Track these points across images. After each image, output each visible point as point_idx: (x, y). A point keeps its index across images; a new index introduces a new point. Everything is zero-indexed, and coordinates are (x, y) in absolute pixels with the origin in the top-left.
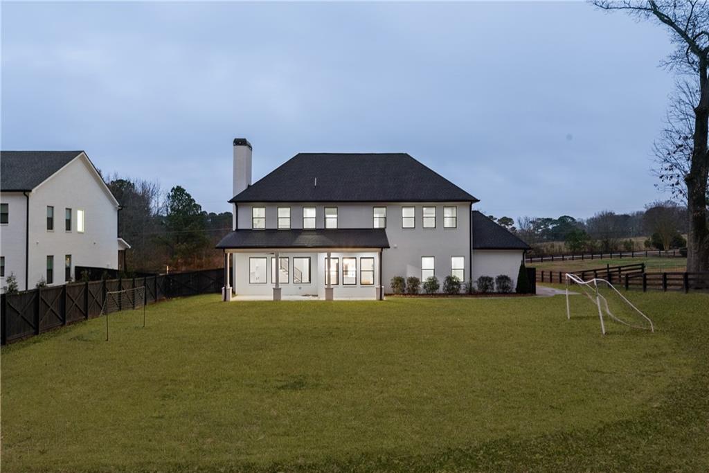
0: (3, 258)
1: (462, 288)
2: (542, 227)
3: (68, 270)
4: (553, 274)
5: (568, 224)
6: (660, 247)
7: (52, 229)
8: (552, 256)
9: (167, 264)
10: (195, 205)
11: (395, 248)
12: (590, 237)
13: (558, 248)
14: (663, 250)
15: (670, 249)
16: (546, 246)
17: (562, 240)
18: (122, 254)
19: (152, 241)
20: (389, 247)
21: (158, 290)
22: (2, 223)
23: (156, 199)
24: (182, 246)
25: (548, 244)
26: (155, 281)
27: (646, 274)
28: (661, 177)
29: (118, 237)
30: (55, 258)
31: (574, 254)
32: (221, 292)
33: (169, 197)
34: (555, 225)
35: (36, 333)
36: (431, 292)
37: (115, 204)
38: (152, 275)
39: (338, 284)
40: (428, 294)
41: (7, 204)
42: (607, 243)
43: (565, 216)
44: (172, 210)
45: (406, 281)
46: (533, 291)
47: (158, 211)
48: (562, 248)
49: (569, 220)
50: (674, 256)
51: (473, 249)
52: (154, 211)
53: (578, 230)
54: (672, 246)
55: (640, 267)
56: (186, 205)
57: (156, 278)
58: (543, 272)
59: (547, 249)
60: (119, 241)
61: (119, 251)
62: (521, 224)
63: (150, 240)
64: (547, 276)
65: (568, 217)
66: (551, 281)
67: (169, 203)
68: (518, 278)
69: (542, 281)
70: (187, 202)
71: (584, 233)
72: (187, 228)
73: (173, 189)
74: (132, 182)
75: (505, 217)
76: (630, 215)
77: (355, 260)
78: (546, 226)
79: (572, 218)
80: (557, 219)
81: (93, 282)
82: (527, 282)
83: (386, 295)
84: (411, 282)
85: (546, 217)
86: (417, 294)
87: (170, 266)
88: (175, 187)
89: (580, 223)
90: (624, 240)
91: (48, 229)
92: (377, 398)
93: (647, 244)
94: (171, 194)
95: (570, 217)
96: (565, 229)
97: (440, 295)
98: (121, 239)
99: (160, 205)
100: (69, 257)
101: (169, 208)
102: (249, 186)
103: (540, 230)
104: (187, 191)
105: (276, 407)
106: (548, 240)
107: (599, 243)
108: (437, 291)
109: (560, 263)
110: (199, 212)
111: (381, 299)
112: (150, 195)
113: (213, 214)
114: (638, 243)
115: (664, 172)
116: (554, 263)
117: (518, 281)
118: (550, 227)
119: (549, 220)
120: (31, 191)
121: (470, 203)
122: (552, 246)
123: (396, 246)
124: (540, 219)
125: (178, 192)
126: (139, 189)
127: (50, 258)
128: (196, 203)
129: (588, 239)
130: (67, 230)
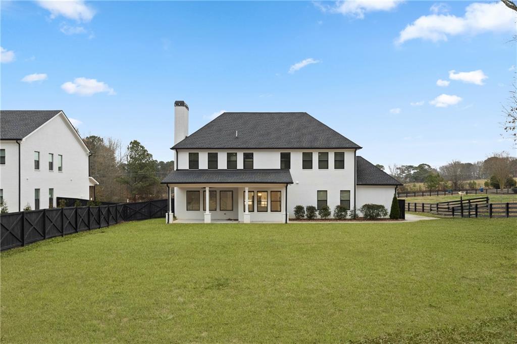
0: (2, 190)
1: (349, 214)
2: (406, 172)
3: (51, 200)
4: (417, 205)
5: (426, 170)
6: (497, 186)
7: (38, 169)
8: (415, 193)
9: (128, 198)
10: (148, 154)
11: (297, 184)
12: (443, 179)
13: (418, 187)
14: (499, 188)
15: (504, 188)
16: (409, 186)
17: (421, 182)
18: (92, 189)
19: (117, 181)
20: (293, 183)
21: (118, 216)
22: (1, 164)
23: (119, 150)
24: (138, 184)
25: (412, 185)
26: (116, 209)
27: (491, 205)
28: (506, 129)
29: (89, 176)
30: (41, 191)
31: (430, 191)
32: (165, 217)
33: (128, 149)
34: (416, 171)
35: (22, 245)
36: (324, 218)
37: (87, 151)
38: (114, 204)
39: (253, 211)
40: (322, 219)
41: (4, 150)
42: (456, 184)
43: (423, 164)
44: (131, 158)
45: (305, 209)
46: (403, 218)
47: (121, 160)
48: (422, 187)
49: (427, 167)
50: (508, 193)
51: (357, 185)
52: (118, 159)
53: (433, 174)
54: (506, 186)
55: (486, 199)
56: (141, 155)
57: (116, 206)
58: (409, 204)
59: (410, 188)
60: (90, 179)
61: (90, 187)
62: (390, 169)
63: (115, 180)
64: (412, 207)
65: (426, 165)
66: (416, 211)
67: (128, 152)
68: (392, 208)
69: (409, 211)
70: (142, 152)
71: (438, 176)
72: (142, 171)
73: (132, 142)
74: (101, 138)
75: (378, 165)
76: (472, 163)
77: (266, 193)
78: (409, 171)
79: (428, 166)
80: (417, 166)
81: (68, 208)
82: (398, 211)
83: (290, 220)
84: (309, 210)
85: (409, 165)
86: (314, 220)
87: (130, 199)
88: (133, 141)
89: (434, 169)
90: (469, 182)
91: (35, 169)
92: (270, 289)
93: (486, 184)
94: (130, 146)
95: (427, 165)
96: (423, 174)
97: (331, 220)
98: (91, 178)
99: (122, 155)
100: (51, 190)
101: (129, 157)
102: (186, 137)
103: (404, 174)
104: (142, 144)
105: (183, 296)
106: (410, 182)
107: (449, 184)
108: (329, 217)
109: (421, 198)
110: (151, 159)
111: (286, 223)
112: (115, 147)
113: (162, 163)
114: (479, 184)
115: (508, 125)
116: (416, 198)
117: (391, 210)
118: (412, 172)
119: (411, 167)
120: (21, 140)
121: (355, 149)
122: (415, 186)
123: (297, 182)
124: (404, 166)
125: (135, 145)
126: (106, 143)
127: (37, 191)
128: (149, 153)
129: (442, 181)
130: (50, 169)
